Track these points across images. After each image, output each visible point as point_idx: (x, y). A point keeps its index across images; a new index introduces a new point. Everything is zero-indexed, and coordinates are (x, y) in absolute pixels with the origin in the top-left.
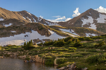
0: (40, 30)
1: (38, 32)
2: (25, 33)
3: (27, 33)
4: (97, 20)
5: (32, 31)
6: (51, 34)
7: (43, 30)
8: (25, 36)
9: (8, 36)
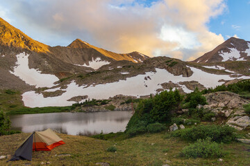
0: (171, 66)
1: (168, 70)
2: (144, 74)
3: (148, 74)
4: (245, 52)
5: (157, 69)
6: (192, 73)
7: (176, 66)
8: (146, 79)
9: (115, 81)
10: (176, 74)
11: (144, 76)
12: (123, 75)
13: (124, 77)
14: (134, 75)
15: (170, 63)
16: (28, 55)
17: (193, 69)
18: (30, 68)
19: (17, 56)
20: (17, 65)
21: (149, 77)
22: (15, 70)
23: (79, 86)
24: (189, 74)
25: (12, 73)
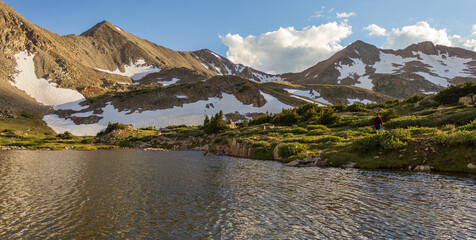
0: (241, 91)
1: (237, 97)
2: (207, 99)
3: (211, 100)
4: (374, 67)
5: (223, 94)
6: (265, 102)
7: (247, 92)
8: (207, 106)
9: (168, 107)
10: (246, 103)
11: (206, 102)
12: (180, 100)
13: (180, 103)
14: (193, 100)
15: (240, 88)
16: (33, 56)
17: (267, 97)
18: (38, 78)
19: (16, 56)
20: (18, 72)
21: (211, 105)
22: (16, 79)
23: (120, 111)
24: (261, 103)
25: (12, 84)
